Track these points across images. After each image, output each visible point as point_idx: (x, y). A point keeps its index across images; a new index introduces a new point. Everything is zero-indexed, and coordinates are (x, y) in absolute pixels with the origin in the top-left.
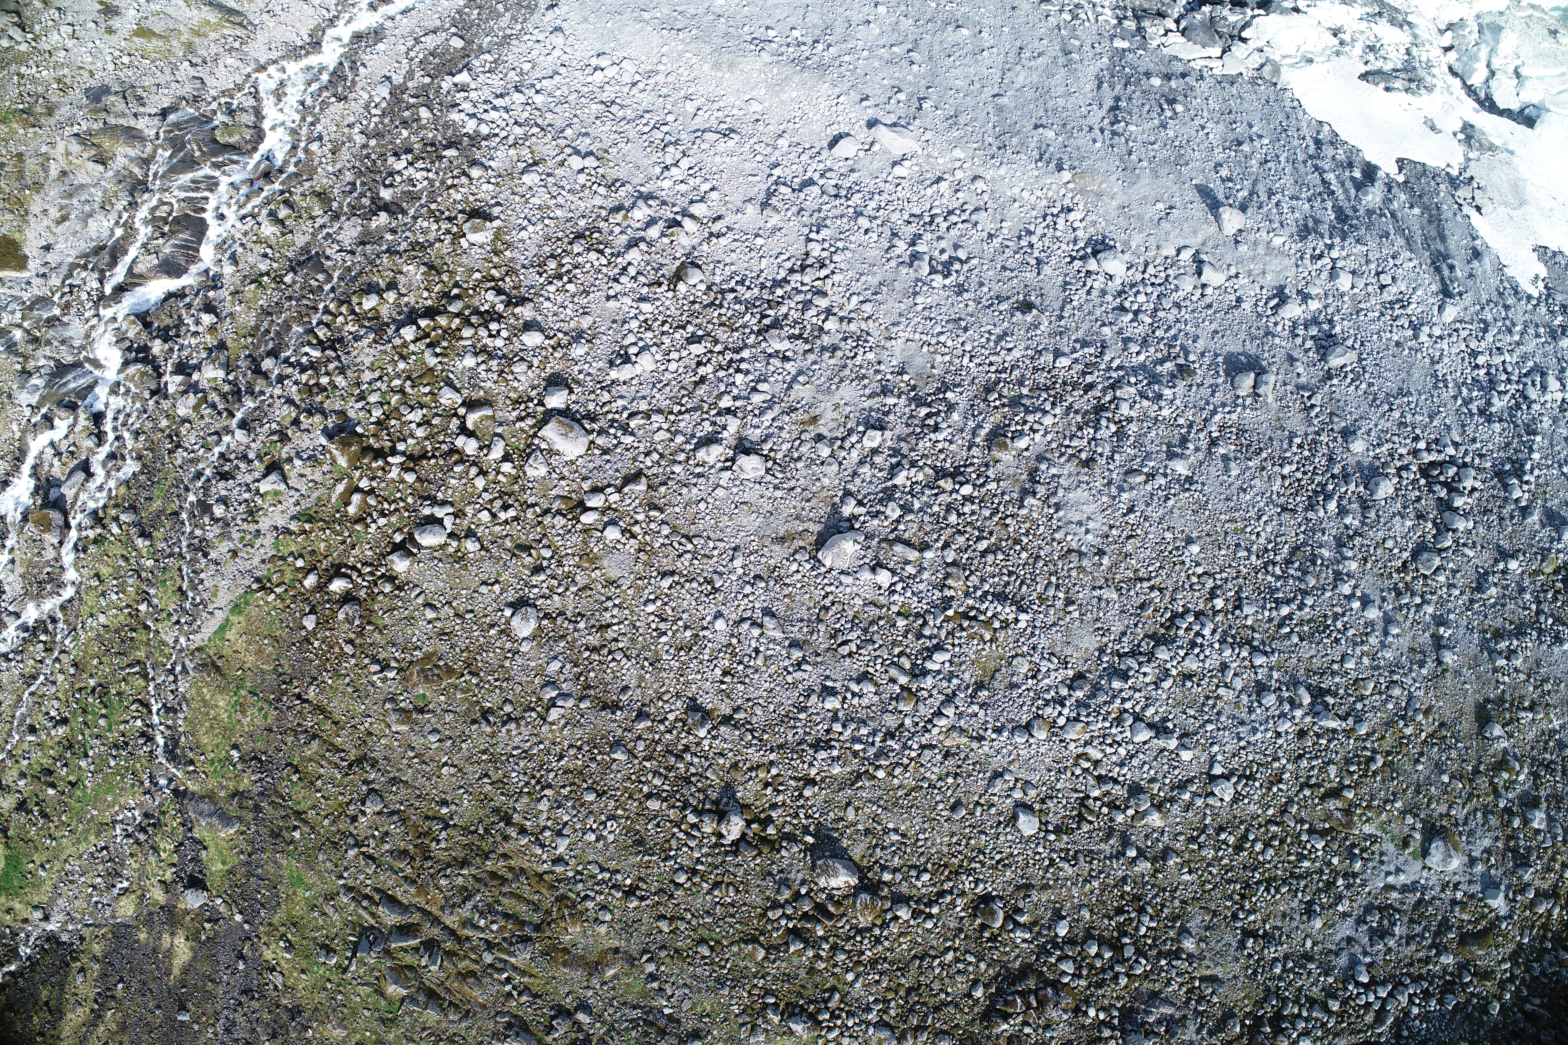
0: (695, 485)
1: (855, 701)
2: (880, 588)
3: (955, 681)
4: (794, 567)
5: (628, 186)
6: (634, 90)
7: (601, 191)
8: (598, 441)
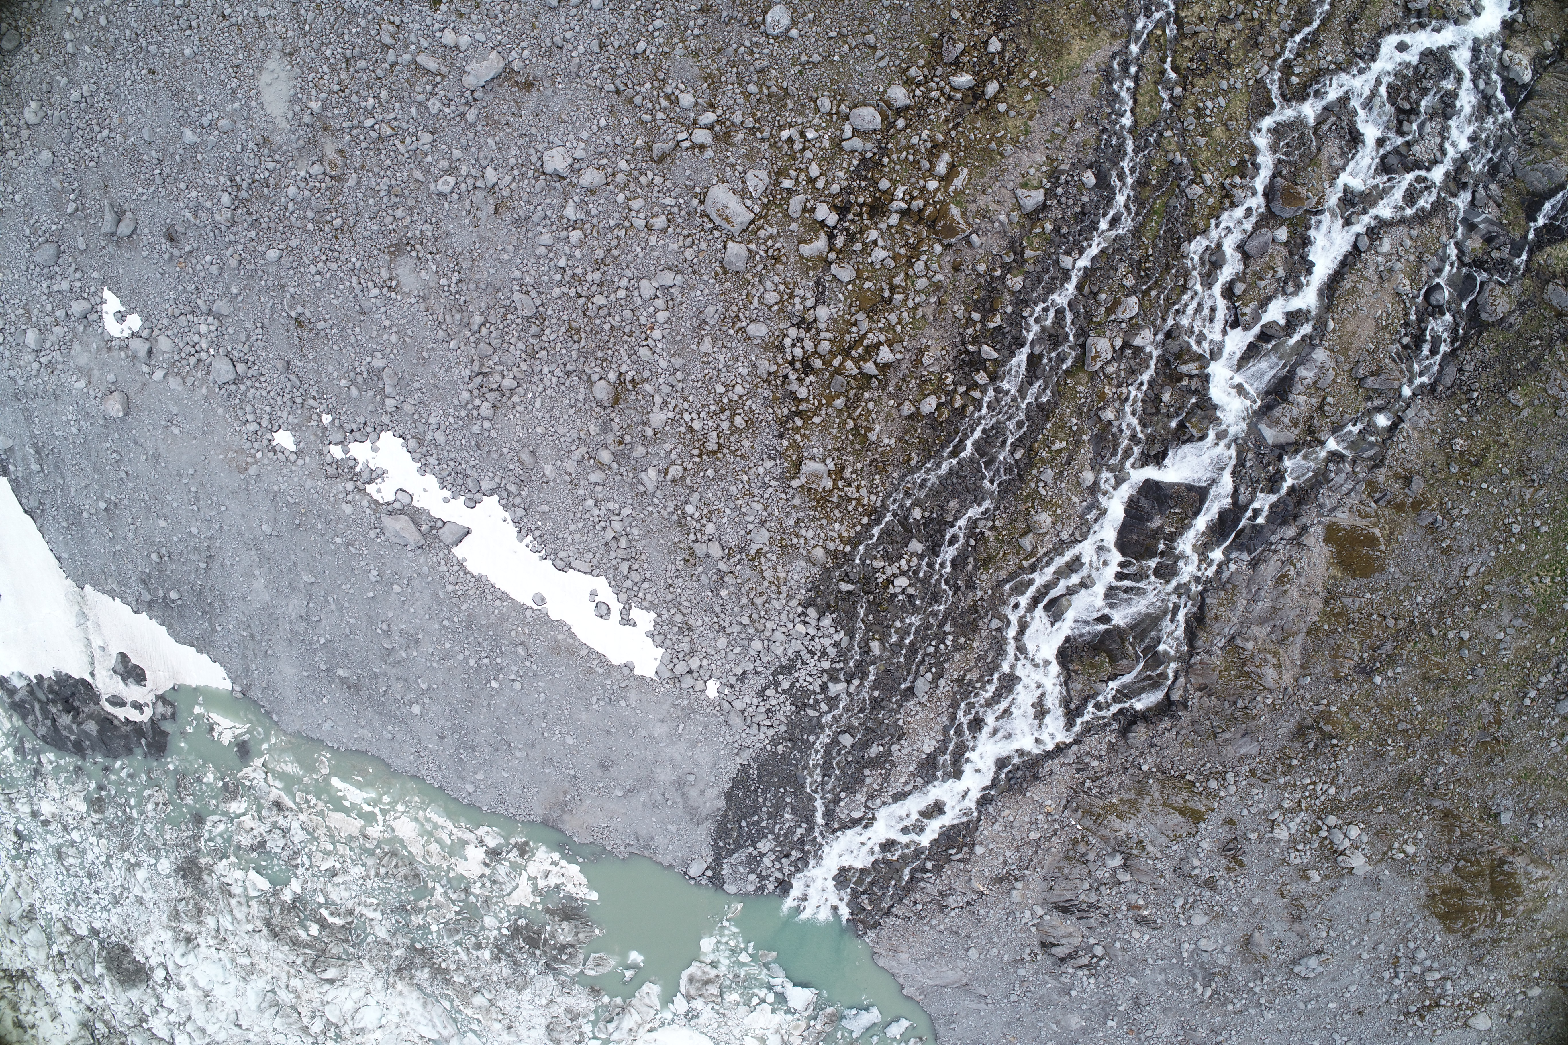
0: (608, 146)
2: (453, 29)
5: (665, 514)
6: (659, 639)
7: (690, 509)
8: (695, 202)
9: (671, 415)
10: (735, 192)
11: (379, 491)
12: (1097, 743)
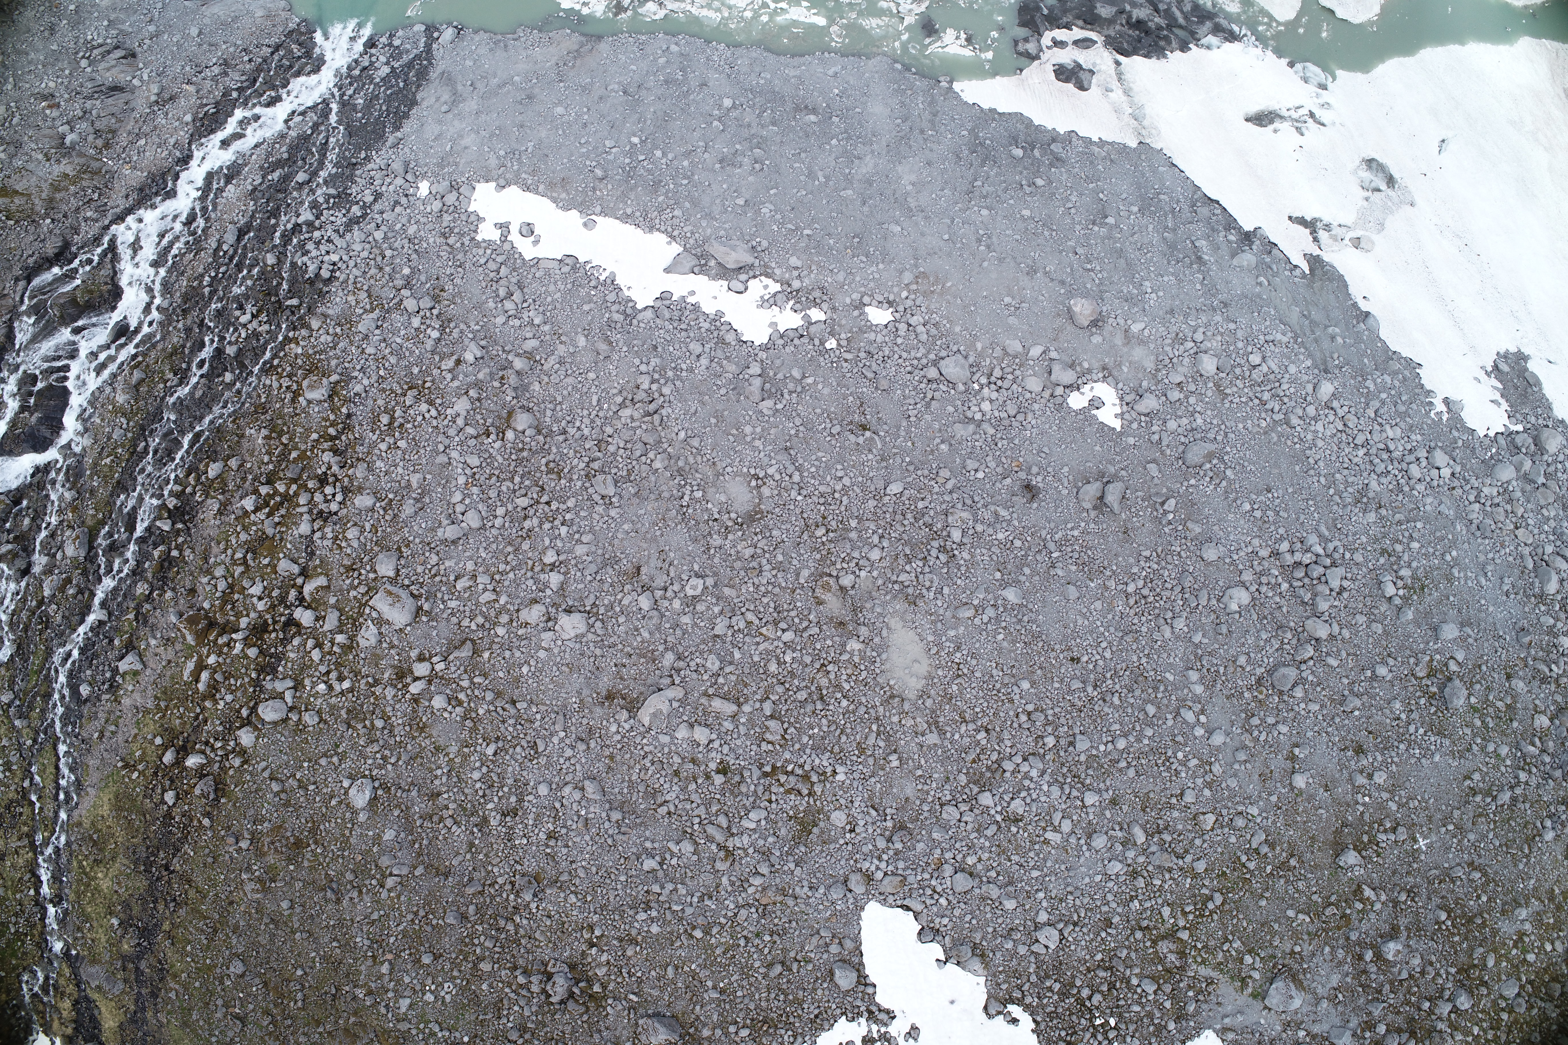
0: (518, 647)
1: (674, 861)
2: (699, 745)
3: (771, 839)
4: (613, 728)
5: (462, 326)
6: (473, 218)
7: (435, 334)
8: (426, 607)
9: (449, 411)
10: (388, 622)
11: (766, 287)
12: (88, 231)
